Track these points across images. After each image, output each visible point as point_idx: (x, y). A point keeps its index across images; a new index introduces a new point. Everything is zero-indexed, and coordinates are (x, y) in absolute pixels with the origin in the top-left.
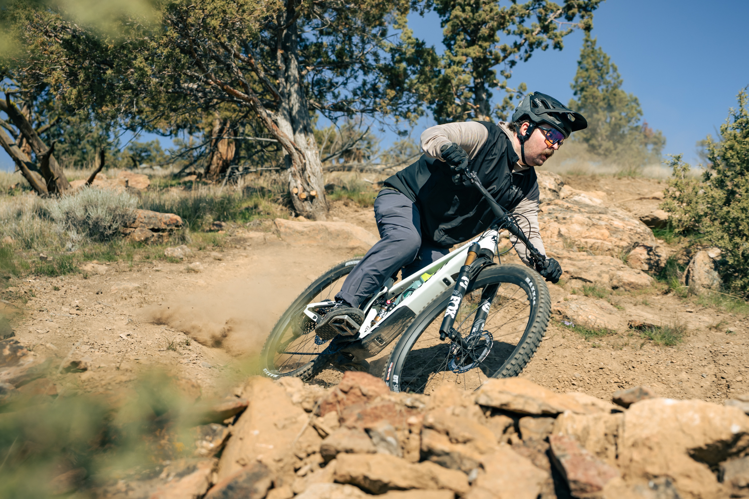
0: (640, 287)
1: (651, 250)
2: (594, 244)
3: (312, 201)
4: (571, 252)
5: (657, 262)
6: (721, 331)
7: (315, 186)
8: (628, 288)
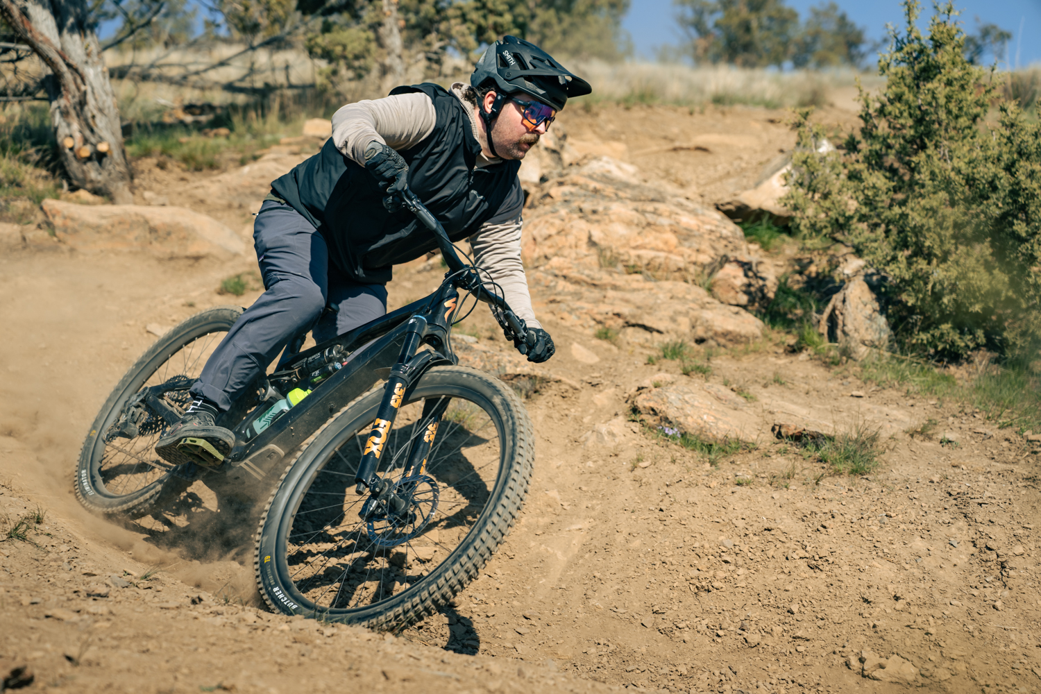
0: (743, 339)
1: (750, 269)
2: (652, 259)
3: (100, 162)
4: (616, 276)
5: (761, 289)
6: (930, 439)
7: (105, 134)
8: (722, 341)
